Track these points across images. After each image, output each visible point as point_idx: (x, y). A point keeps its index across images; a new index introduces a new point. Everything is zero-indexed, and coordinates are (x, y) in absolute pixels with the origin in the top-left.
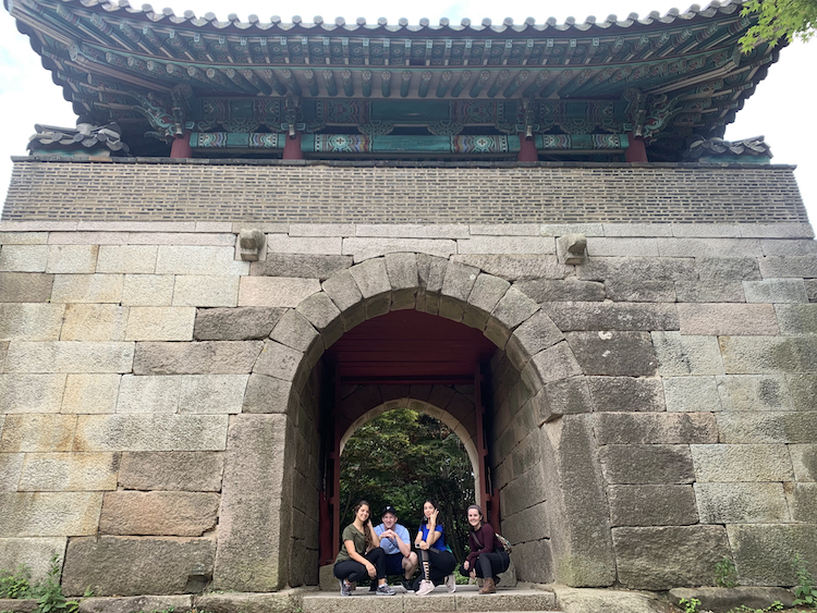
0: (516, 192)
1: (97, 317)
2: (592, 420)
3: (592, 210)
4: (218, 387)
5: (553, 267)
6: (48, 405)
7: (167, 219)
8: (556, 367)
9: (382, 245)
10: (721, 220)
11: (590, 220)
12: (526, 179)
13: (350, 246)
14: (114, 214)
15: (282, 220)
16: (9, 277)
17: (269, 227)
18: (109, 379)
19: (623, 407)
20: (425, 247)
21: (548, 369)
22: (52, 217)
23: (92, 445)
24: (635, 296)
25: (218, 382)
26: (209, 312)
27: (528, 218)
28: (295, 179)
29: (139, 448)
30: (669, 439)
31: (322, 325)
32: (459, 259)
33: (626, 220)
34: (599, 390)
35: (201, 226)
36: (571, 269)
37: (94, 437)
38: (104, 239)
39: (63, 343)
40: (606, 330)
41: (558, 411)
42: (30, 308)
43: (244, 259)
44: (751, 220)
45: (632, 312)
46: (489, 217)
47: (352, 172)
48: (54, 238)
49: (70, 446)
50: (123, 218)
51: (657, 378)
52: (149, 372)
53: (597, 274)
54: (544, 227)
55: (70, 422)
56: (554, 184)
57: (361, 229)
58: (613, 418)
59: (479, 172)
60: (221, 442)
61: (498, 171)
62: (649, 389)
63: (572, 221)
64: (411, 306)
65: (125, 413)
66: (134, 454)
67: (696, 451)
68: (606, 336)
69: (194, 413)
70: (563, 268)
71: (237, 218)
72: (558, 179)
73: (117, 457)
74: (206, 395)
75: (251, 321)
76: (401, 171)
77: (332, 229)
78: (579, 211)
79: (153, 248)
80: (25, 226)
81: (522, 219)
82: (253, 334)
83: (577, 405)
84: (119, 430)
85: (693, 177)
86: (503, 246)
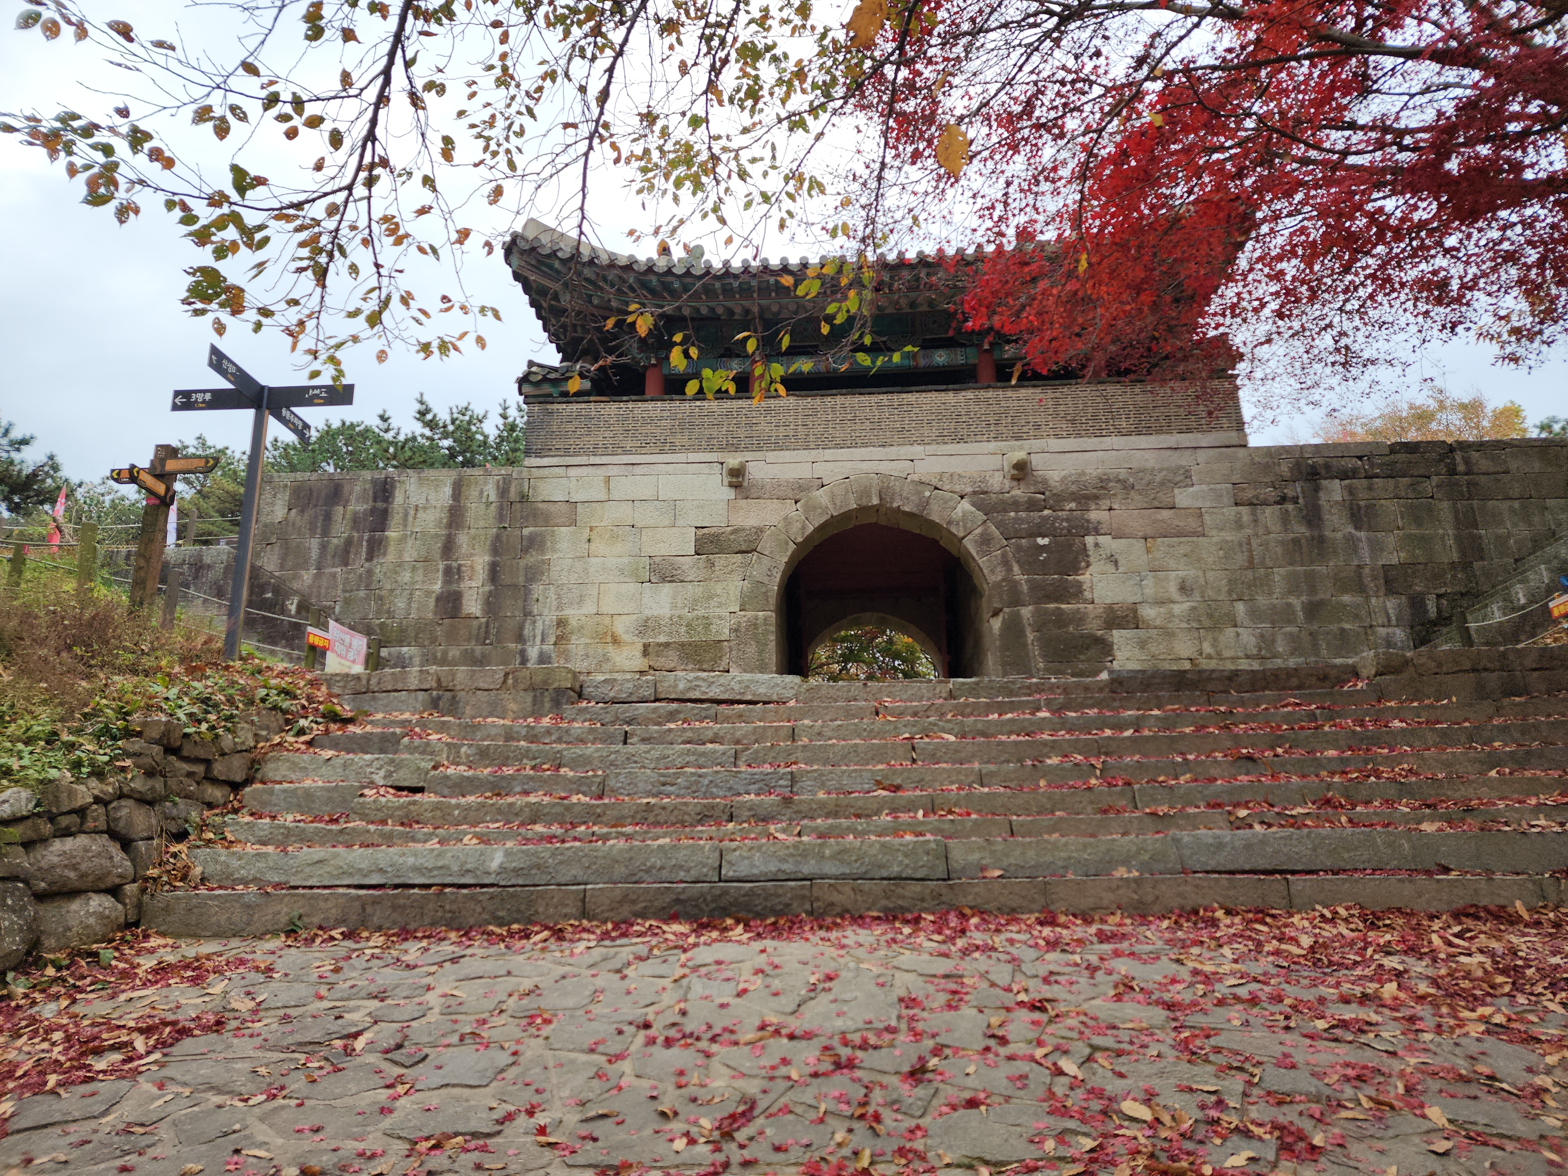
0: (968, 413)
1: (614, 537)
2: (1026, 612)
3: (1038, 427)
4: (719, 592)
5: (997, 482)
6: (589, 608)
7: (662, 452)
8: (999, 569)
9: (847, 468)
10: (1159, 431)
11: (1036, 437)
12: (977, 401)
13: (820, 470)
14: (617, 449)
15: (760, 449)
16: (540, 505)
17: (749, 456)
18: (632, 587)
19: (1057, 600)
20: (885, 468)
21: (992, 572)
22: (567, 453)
23: (625, 637)
24: (1073, 505)
25: (719, 589)
26: (705, 531)
27: (979, 438)
28: (768, 410)
29: (662, 639)
30: (1093, 627)
31: (800, 539)
32: (916, 477)
33: (1069, 436)
34: (1034, 587)
35: (692, 457)
36: (1015, 483)
37: (627, 632)
38: (612, 471)
39: (593, 560)
40: (1044, 536)
41: (997, 605)
42: (564, 531)
43: (731, 485)
44: (1189, 431)
45: (1068, 520)
46: (941, 439)
47: (818, 400)
48: (572, 472)
49: (609, 639)
50: (626, 453)
51: (1087, 576)
52: (663, 580)
53: (1040, 487)
54: (993, 446)
55: (607, 621)
56: (1003, 404)
57: (829, 454)
58: (1046, 611)
59: (934, 395)
60: (726, 634)
61: (951, 394)
62: (1079, 585)
63: (1018, 439)
64: (874, 520)
65: (648, 613)
66: (659, 645)
67: (1117, 636)
68: (1041, 541)
69: (701, 612)
70: (1007, 483)
71: (721, 449)
72: (1007, 399)
73: (646, 646)
74: (710, 598)
75: (741, 537)
76: (862, 398)
77: (803, 455)
78: (1025, 429)
79: (653, 479)
80: (546, 461)
81: (972, 438)
82: (744, 548)
83: (1016, 601)
84: (645, 626)
85: (1137, 391)
86: (954, 465)
